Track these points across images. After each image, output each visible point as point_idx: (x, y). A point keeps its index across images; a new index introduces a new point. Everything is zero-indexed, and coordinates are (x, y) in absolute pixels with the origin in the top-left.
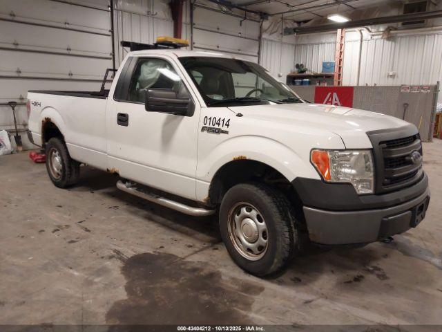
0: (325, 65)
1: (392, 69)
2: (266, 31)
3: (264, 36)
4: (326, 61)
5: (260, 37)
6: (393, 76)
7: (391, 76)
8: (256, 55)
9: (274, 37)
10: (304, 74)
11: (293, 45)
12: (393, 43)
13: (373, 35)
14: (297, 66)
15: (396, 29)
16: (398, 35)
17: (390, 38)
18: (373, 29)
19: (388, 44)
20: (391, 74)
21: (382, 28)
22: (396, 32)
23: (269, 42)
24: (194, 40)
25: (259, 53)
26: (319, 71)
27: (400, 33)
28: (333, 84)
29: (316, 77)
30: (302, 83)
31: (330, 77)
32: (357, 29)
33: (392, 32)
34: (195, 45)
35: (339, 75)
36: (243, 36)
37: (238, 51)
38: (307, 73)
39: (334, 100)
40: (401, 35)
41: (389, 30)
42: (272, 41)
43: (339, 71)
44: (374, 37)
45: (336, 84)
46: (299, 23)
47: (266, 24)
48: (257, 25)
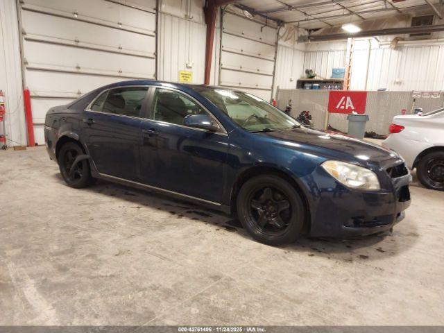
0: (334, 72)
1: (399, 77)
2: (282, 37)
3: (281, 42)
4: (336, 67)
5: (277, 44)
6: (399, 83)
7: (397, 83)
8: (273, 59)
9: (288, 43)
10: (313, 79)
11: (303, 51)
12: (400, 53)
13: (381, 45)
14: (307, 72)
15: (403, 40)
16: (405, 45)
17: (397, 48)
18: (381, 39)
19: (395, 53)
20: (397, 80)
21: (390, 39)
22: (403, 42)
23: (284, 48)
24: (223, 44)
25: (275, 59)
26: (328, 77)
27: (406, 44)
28: (342, 88)
29: (325, 82)
30: (312, 88)
31: (339, 83)
32: (366, 39)
33: (399, 42)
34: (224, 49)
35: (348, 81)
36: (263, 41)
37: (258, 56)
38: (316, 78)
39: (347, 103)
40: (407, 45)
41: (397, 40)
42: (286, 47)
43: (348, 77)
44: (383, 47)
45: (345, 89)
46: (310, 31)
47: (282, 31)
48: (274, 31)
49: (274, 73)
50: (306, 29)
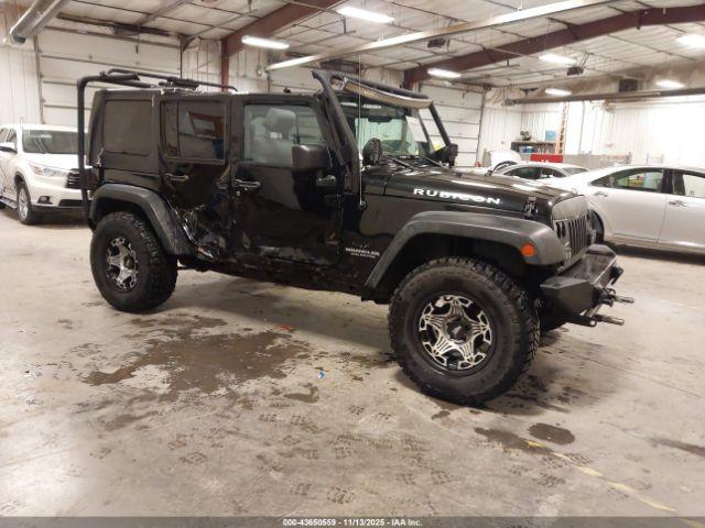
0: (548, 134)
1: (610, 139)
2: (490, 100)
3: (487, 105)
4: (549, 129)
5: (482, 107)
6: (610, 146)
8: (478, 123)
9: (499, 105)
10: (528, 141)
12: (612, 115)
13: (595, 107)
14: (522, 133)
16: (616, 107)
17: (610, 110)
19: (607, 114)
20: (609, 143)
21: (603, 101)
22: (613, 104)
23: (492, 111)
25: (481, 122)
26: (542, 139)
28: (554, 151)
29: (540, 145)
30: (525, 151)
31: (551, 145)
33: (610, 104)
35: (561, 144)
36: (465, 106)
38: (532, 141)
42: (495, 109)
43: (561, 139)
45: (557, 153)
46: (526, 91)
47: (489, 95)
48: (480, 96)
49: (479, 136)
50: (521, 89)
